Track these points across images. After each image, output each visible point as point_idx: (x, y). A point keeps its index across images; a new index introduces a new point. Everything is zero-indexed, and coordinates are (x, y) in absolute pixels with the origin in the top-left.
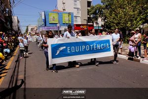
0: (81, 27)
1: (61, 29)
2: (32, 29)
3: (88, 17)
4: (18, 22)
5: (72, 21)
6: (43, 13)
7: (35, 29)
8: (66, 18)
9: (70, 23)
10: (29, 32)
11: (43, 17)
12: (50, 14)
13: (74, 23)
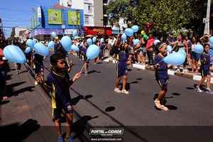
0: (94, 30)
2: (21, 33)
3: (104, 17)
4: (0, 21)
5: (82, 22)
6: (39, 9)
7: (27, 33)
8: (73, 18)
9: (79, 24)
10: (16, 36)
11: (39, 15)
13: (85, 25)
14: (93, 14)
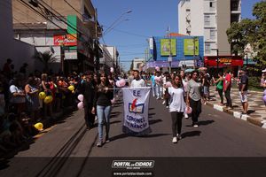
1: (180, 65)
2: (138, 65)
4: (117, 54)
5: (201, 51)
6: (151, 40)
8: (189, 47)
9: (197, 54)
11: (151, 47)
12: (162, 40)
13: (205, 55)
14: (216, 40)
